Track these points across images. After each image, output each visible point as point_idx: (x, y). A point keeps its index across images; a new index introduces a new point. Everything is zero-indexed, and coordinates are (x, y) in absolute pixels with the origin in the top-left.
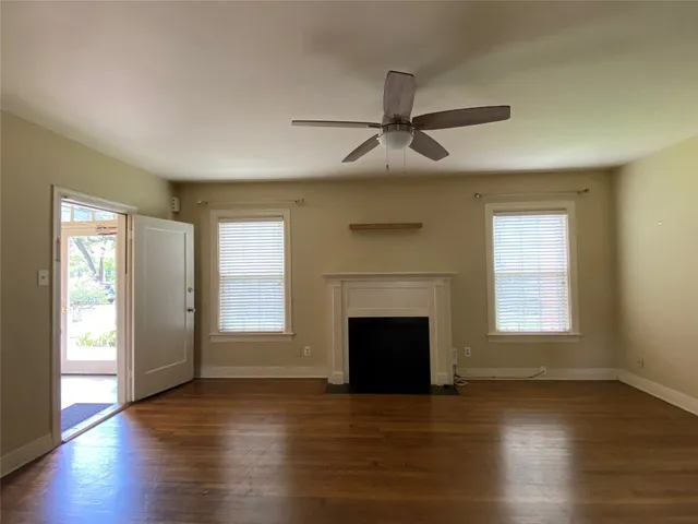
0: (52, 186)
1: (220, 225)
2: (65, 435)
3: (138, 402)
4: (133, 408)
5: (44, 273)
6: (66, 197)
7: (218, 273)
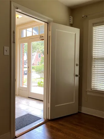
0: (11, 2)
1: (94, 28)
2: (17, 133)
3: (52, 120)
4: (49, 123)
5: (7, 48)
6: (17, 8)
7: (91, 56)
